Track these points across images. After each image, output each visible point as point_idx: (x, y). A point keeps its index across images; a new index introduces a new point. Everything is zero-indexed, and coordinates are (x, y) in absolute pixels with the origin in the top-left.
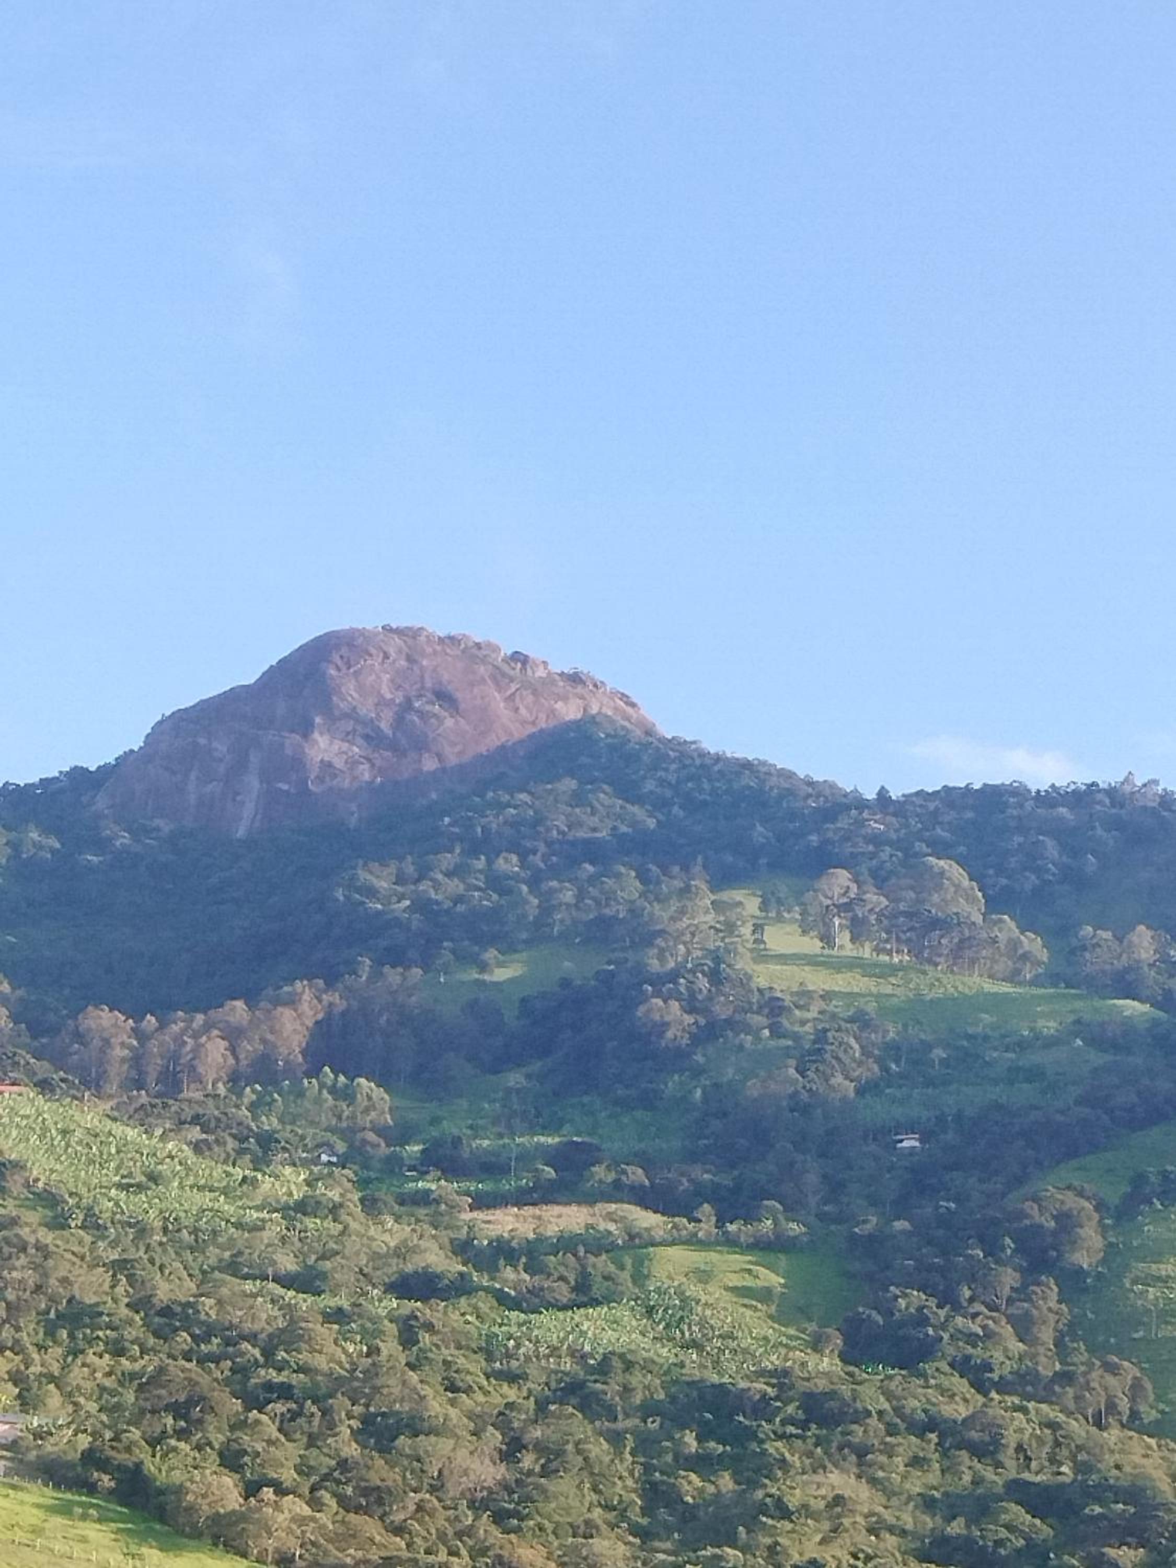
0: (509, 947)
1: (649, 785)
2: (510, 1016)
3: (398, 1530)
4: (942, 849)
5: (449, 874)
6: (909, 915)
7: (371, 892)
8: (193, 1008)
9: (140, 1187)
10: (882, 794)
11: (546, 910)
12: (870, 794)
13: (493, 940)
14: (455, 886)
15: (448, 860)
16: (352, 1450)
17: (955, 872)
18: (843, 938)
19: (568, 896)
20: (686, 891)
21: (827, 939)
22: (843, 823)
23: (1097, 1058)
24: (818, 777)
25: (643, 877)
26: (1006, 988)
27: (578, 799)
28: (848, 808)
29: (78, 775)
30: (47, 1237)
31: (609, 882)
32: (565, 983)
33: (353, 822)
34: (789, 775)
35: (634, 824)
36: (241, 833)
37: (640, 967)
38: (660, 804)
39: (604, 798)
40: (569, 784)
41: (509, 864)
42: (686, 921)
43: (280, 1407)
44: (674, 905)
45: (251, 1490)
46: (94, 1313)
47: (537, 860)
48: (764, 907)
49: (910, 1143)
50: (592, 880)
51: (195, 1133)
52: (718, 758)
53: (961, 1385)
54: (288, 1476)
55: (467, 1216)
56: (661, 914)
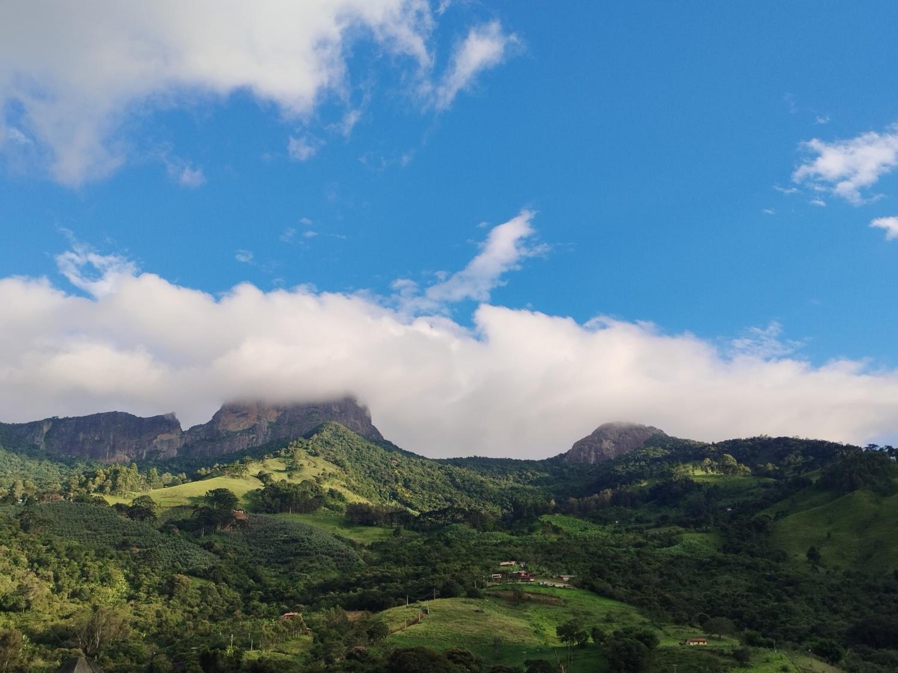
0: (645, 479)
1: (668, 446)
2: (647, 492)
3: (643, 593)
4: (727, 452)
5: (632, 466)
6: (722, 466)
7: (617, 471)
8: (588, 496)
9: (583, 531)
10: (713, 443)
11: (652, 471)
12: (711, 443)
13: (641, 478)
14: (633, 468)
15: (631, 464)
16: (631, 578)
17: (730, 456)
18: (710, 471)
19: (655, 468)
20: (677, 465)
21: (707, 471)
22: (706, 449)
23: (764, 490)
24: (700, 441)
25: (669, 463)
26: (743, 478)
27: (654, 450)
28: (707, 446)
29: (561, 455)
30: (568, 541)
31: (663, 465)
32: (657, 485)
33: (613, 458)
34: (694, 441)
35: (666, 453)
36: (592, 462)
37: (671, 481)
38: (670, 449)
39: (660, 449)
40: (652, 448)
41: (643, 463)
42: (679, 471)
43: (616, 570)
44: (676, 468)
45: (614, 587)
46: (579, 555)
47: (648, 462)
48: (693, 467)
49: (729, 510)
50: (660, 465)
51: (592, 519)
52: (680, 440)
53: (748, 556)
54: (620, 583)
55: (645, 531)
56: (674, 470)
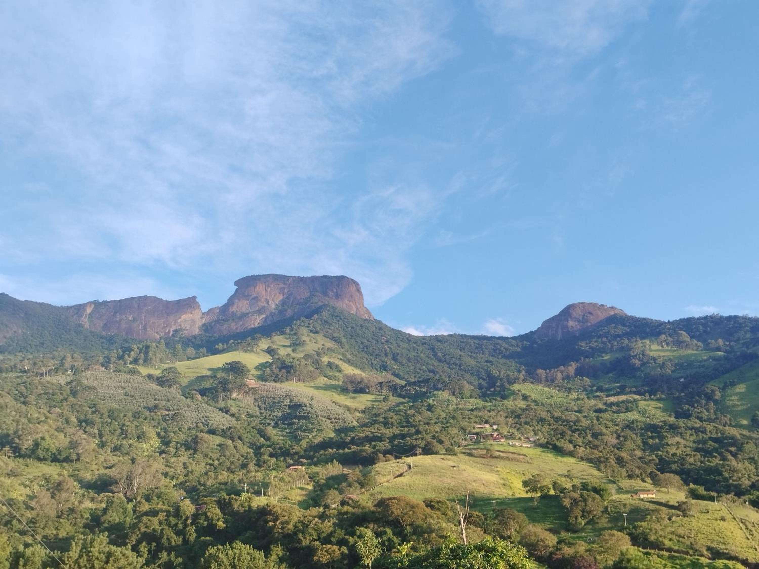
0: (607, 353)
1: (628, 324)
2: (609, 365)
3: (601, 452)
4: (681, 329)
5: (595, 342)
6: (677, 341)
7: (582, 346)
8: (554, 368)
9: (550, 398)
10: (669, 321)
11: (612, 346)
12: (667, 321)
13: (603, 353)
14: (596, 344)
15: (594, 340)
16: (591, 439)
17: (684, 333)
18: (665, 346)
19: (616, 344)
20: (636, 341)
21: (662, 346)
22: (663, 326)
23: (715, 363)
24: (657, 319)
25: (628, 339)
26: (696, 352)
27: (615, 327)
28: (662, 324)
29: (531, 332)
30: (536, 407)
31: (623, 341)
32: (617, 358)
33: (577, 335)
34: (652, 320)
35: (625, 330)
36: (559, 339)
37: (630, 354)
38: (629, 327)
39: (620, 327)
40: (613, 325)
41: (605, 339)
42: (637, 346)
43: (578, 433)
44: (634, 343)
45: (575, 446)
46: (545, 419)
47: (609, 338)
48: (650, 342)
49: (682, 380)
50: (619, 341)
51: (558, 388)
52: (639, 318)
53: (697, 421)
54: (581, 444)
55: (605, 398)
56: (633, 345)
